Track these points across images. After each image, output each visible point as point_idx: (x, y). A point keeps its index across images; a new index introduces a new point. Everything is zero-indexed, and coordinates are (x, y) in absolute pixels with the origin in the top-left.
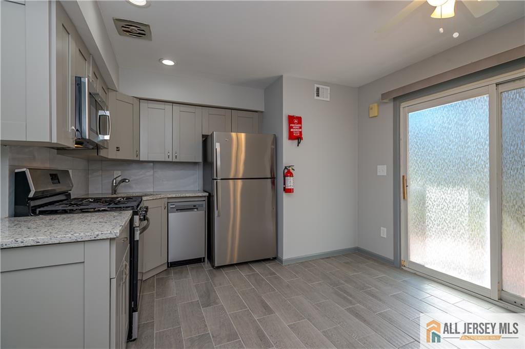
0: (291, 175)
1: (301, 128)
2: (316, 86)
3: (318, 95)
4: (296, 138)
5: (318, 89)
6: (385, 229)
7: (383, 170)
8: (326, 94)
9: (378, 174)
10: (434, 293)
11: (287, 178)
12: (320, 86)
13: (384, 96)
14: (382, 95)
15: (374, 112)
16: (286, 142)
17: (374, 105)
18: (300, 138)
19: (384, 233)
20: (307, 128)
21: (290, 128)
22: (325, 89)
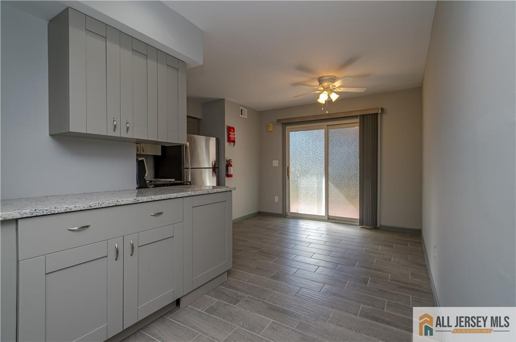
0: (231, 166)
1: (234, 135)
2: (241, 108)
3: (242, 114)
4: (231, 141)
5: (242, 110)
6: (277, 197)
7: (276, 163)
8: (245, 116)
9: (273, 165)
11: (229, 168)
12: (243, 109)
13: (278, 121)
14: (278, 120)
15: (271, 129)
16: (227, 143)
17: (271, 125)
18: (234, 142)
19: (276, 199)
20: (238, 135)
21: (229, 134)
22: (245, 111)
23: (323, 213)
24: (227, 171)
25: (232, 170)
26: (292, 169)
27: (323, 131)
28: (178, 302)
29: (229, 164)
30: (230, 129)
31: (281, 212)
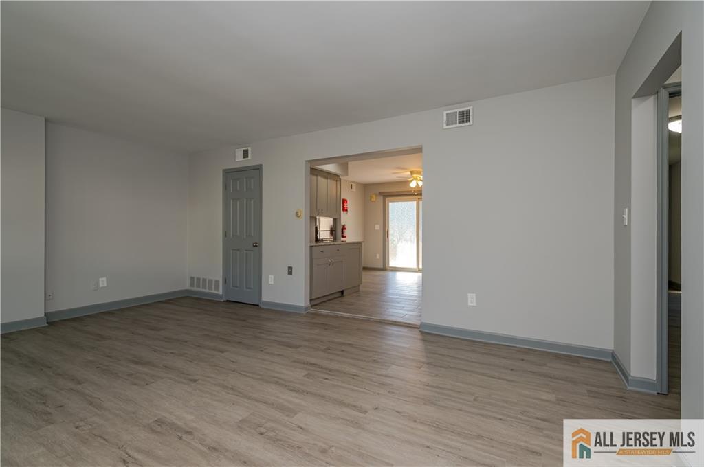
0: (345, 229)
1: (347, 205)
2: (351, 183)
3: (352, 188)
4: (345, 210)
5: (352, 185)
7: (378, 227)
8: (354, 190)
9: (376, 228)
10: (399, 275)
11: (344, 231)
13: (380, 193)
15: (373, 199)
16: (342, 212)
17: (374, 196)
18: (347, 210)
19: (378, 256)
20: (349, 206)
21: (343, 205)
22: (354, 185)
23: (415, 266)
24: (343, 233)
25: (346, 233)
26: (391, 232)
27: (415, 202)
28: (342, 292)
29: (344, 228)
30: (344, 201)
31: (382, 267)
